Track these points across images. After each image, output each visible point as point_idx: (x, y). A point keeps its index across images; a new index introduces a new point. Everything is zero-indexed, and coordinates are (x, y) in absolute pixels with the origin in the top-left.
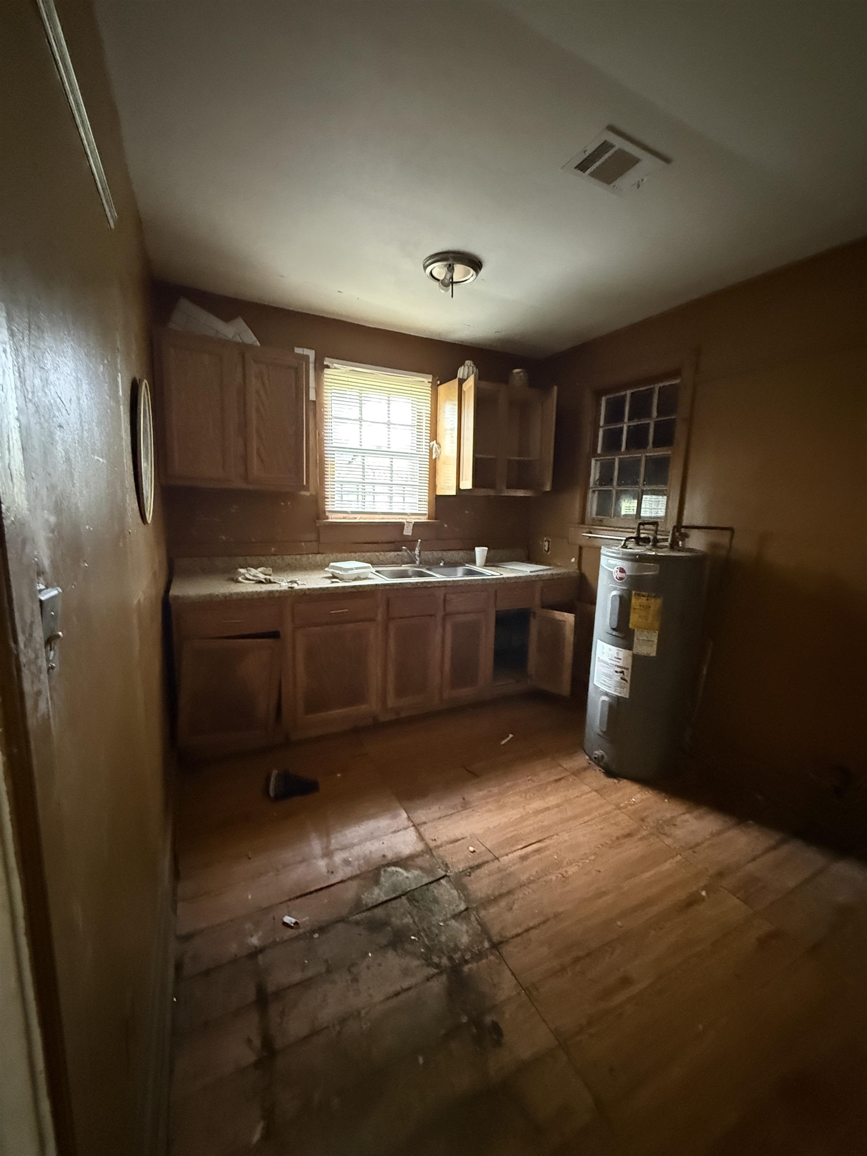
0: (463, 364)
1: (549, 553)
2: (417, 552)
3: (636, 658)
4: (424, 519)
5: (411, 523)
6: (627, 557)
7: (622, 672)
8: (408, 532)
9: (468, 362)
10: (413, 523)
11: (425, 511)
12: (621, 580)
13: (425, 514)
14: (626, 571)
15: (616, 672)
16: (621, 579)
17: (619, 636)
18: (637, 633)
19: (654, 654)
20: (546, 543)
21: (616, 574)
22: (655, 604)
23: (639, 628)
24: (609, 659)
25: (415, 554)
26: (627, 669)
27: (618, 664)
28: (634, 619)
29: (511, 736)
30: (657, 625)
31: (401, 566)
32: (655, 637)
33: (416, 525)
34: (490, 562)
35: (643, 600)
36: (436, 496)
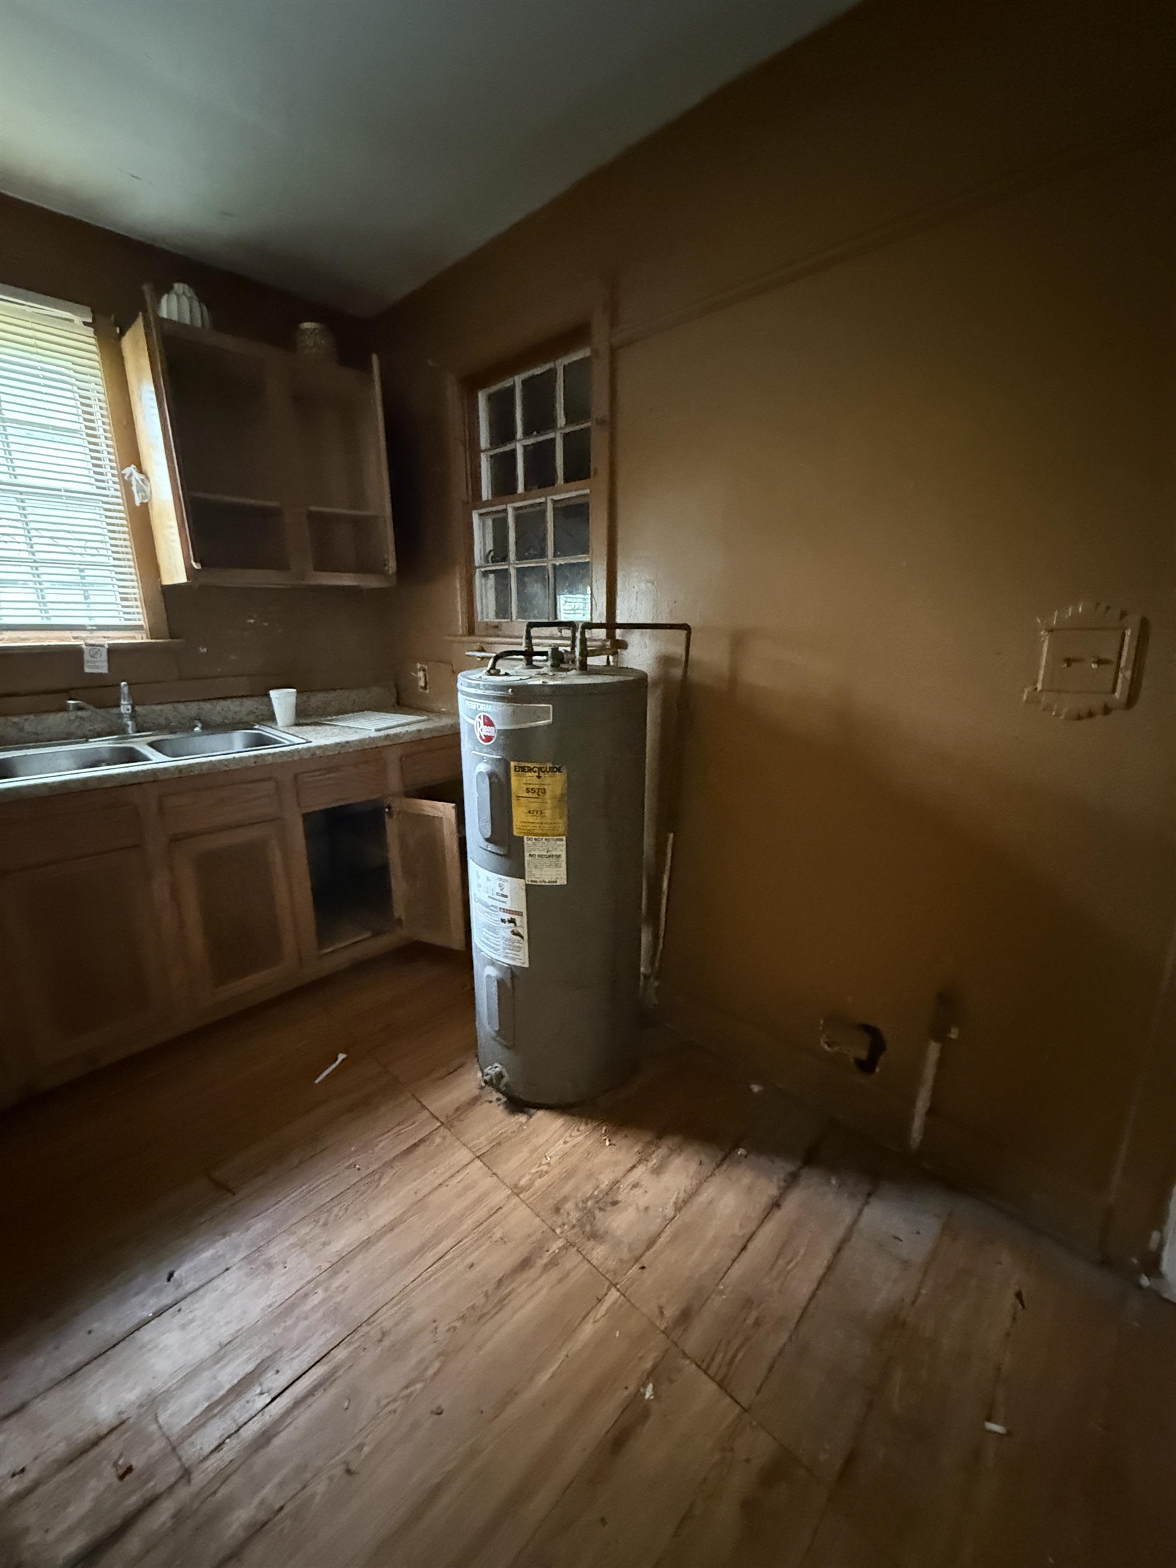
0: (168, 289)
1: (427, 691)
2: (125, 707)
3: (532, 891)
4: (140, 638)
5: (102, 646)
6: (499, 693)
7: (512, 921)
8: (98, 665)
9: (179, 287)
10: (107, 646)
11: (139, 617)
12: (489, 741)
13: (140, 628)
14: (495, 723)
15: (503, 921)
16: (488, 739)
17: (498, 852)
18: (527, 843)
19: (562, 881)
20: (421, 674)
21: (479, 729)
22: (555, 784)
23: (529, 833)
24: (489, 897)
25: (121, 715)
26: (520, 914)
27: (503, 906)
28: (520, 817)
29: (341, 1057)
30: (561, 825)
31: (87, 741)
32: (560, 848)
33: (114, 652)
34: (304, 716)
35: (531, 777)
36: (163, 586)
